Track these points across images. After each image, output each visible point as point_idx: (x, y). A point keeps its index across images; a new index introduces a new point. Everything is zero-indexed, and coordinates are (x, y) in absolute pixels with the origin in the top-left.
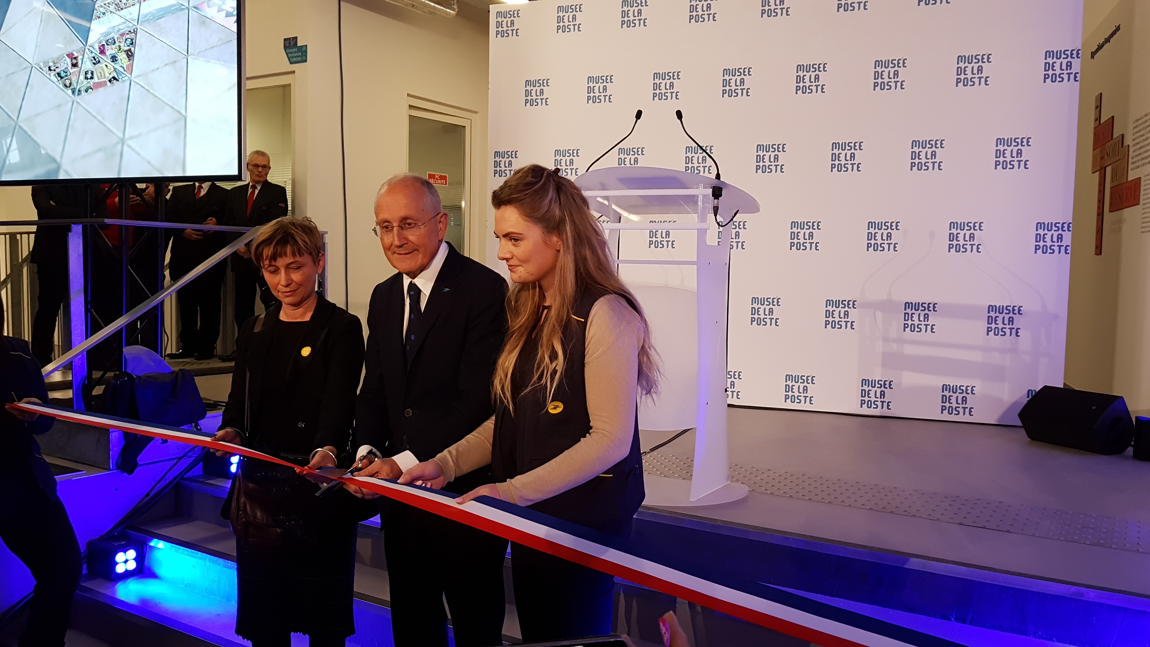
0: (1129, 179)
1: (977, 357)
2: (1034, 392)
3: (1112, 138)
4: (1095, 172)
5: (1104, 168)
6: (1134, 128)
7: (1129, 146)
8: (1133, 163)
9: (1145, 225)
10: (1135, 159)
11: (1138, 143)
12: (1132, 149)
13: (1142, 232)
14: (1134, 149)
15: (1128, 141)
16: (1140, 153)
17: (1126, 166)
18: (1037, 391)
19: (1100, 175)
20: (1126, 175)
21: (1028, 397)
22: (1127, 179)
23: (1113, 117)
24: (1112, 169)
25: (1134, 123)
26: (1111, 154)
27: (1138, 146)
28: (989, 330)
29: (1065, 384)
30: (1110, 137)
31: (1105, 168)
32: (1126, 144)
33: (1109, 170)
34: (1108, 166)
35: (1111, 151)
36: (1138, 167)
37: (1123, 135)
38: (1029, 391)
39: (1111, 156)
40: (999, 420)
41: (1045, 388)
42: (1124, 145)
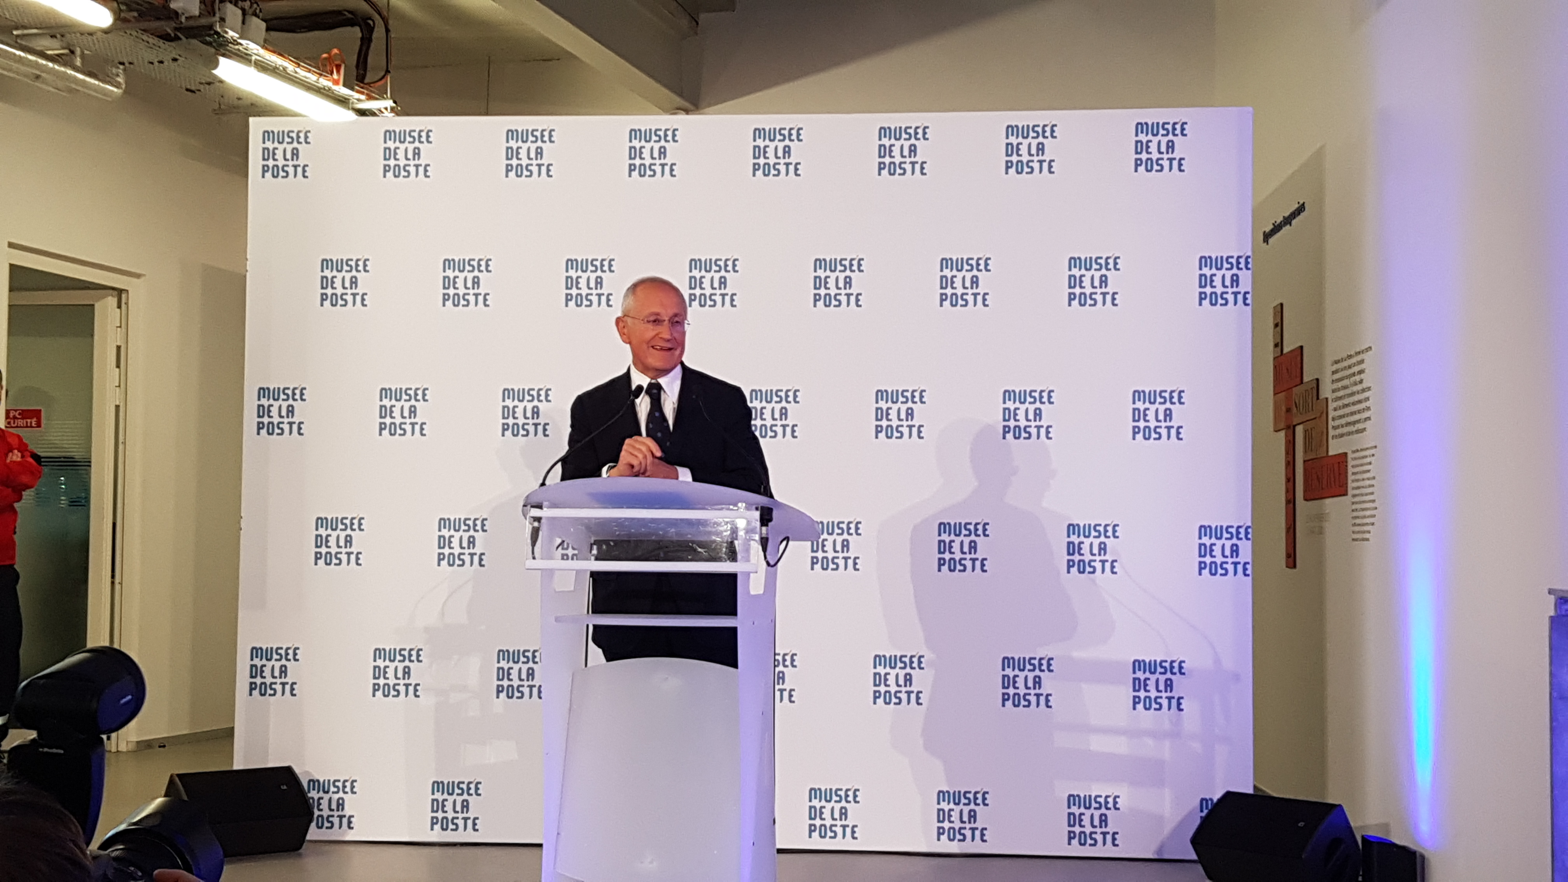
0: (1330, 453)
1: (1119, 746)
2: (1210, 802)
3: (1302, 382)
4: (1279, 430)
5: (1292, 427)
6: (1334, 373)
7: (1327, 399)
8: (1334, 428)
9: (1357, 529)
10: (1337, 423)
11: (1340, 398)
12: (1332, 405)
13: (1353, 540)
14: (1335, 405)
15: (1326, 391)
16: (1343, 413)
17: (1325, 431)
18: (1215, 800)
19: (1286, 436)
20: (1325, 446)
21: (1202, 811)
22: (1327, 452)
23: (1301, 347)
24: (1306, 431)
25: (1332, 365)
26: (1301, 405)
27: (1340, 403)
28: (1136, 701)
29: (1255, 787)
30: (1299, 379)
31: (1294, 426)
32: (1323, 395)
33: (1299, 430)
34: (1299, 424)
35: (1301, 402)
36: (1342, 436)
37: (1317, 380)
38: (1202, 800)
39: (1301, 408)
40: (1160, 850)
41: (1228, 795)
42: (1321, 398)
